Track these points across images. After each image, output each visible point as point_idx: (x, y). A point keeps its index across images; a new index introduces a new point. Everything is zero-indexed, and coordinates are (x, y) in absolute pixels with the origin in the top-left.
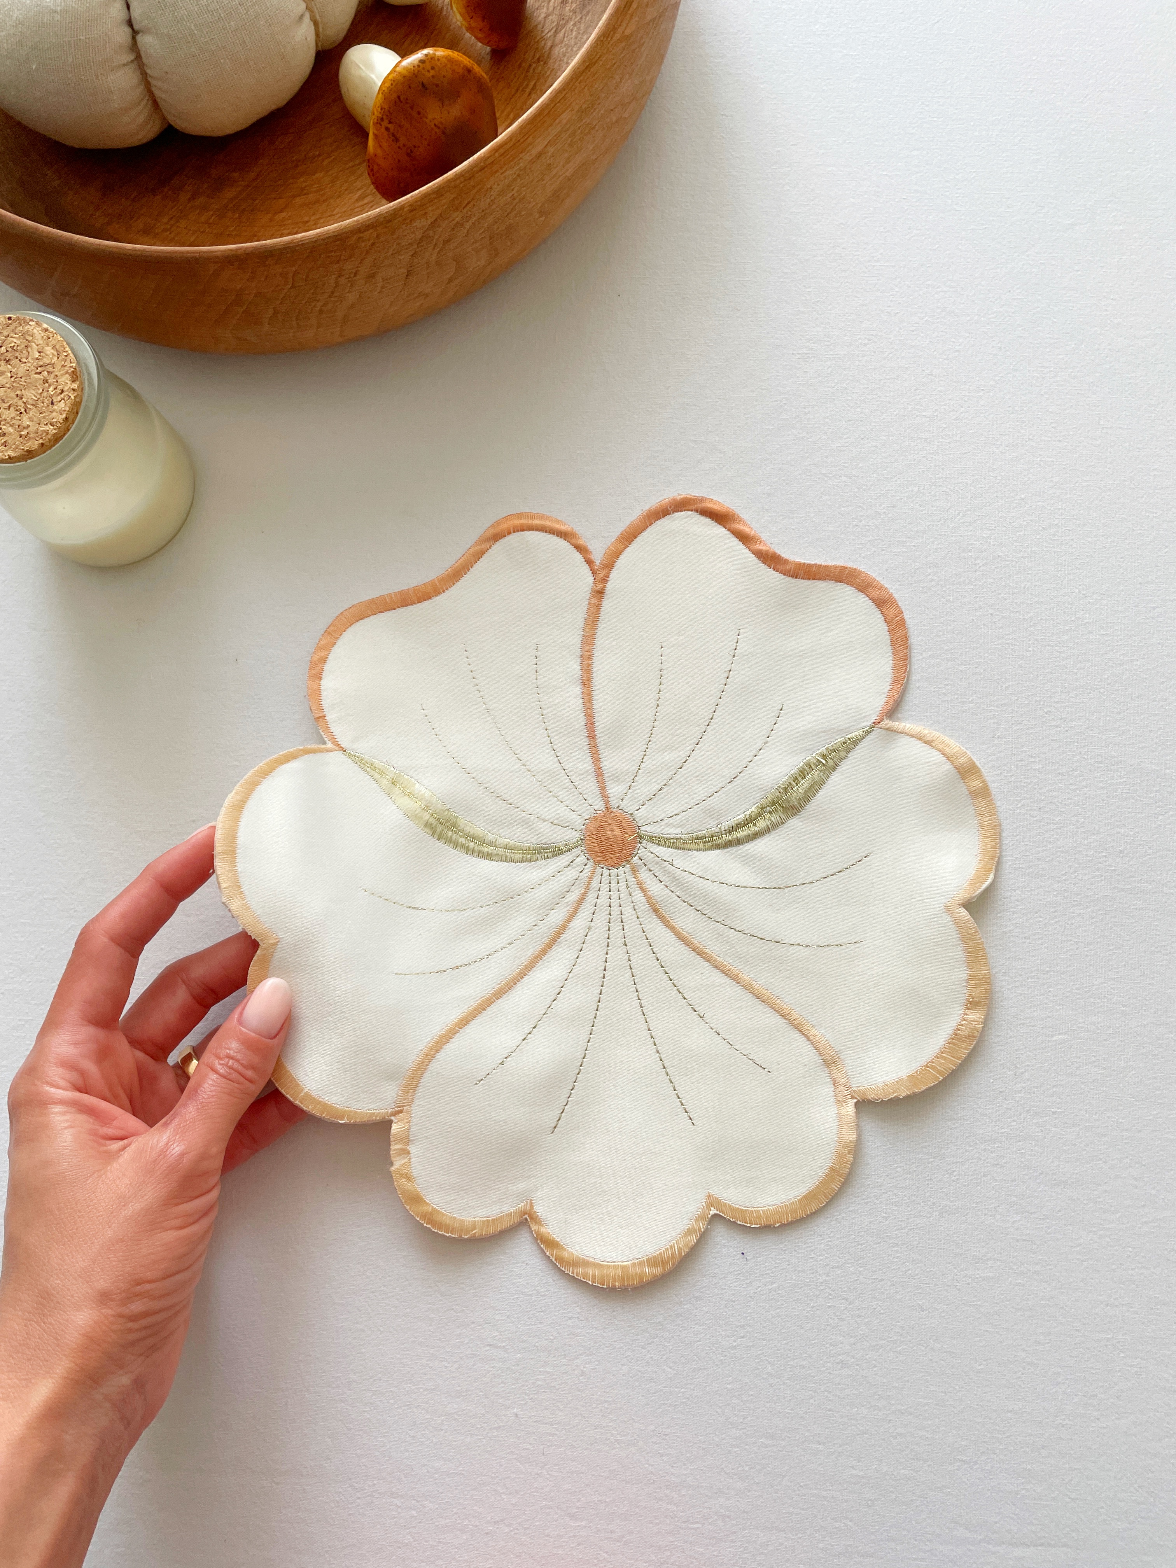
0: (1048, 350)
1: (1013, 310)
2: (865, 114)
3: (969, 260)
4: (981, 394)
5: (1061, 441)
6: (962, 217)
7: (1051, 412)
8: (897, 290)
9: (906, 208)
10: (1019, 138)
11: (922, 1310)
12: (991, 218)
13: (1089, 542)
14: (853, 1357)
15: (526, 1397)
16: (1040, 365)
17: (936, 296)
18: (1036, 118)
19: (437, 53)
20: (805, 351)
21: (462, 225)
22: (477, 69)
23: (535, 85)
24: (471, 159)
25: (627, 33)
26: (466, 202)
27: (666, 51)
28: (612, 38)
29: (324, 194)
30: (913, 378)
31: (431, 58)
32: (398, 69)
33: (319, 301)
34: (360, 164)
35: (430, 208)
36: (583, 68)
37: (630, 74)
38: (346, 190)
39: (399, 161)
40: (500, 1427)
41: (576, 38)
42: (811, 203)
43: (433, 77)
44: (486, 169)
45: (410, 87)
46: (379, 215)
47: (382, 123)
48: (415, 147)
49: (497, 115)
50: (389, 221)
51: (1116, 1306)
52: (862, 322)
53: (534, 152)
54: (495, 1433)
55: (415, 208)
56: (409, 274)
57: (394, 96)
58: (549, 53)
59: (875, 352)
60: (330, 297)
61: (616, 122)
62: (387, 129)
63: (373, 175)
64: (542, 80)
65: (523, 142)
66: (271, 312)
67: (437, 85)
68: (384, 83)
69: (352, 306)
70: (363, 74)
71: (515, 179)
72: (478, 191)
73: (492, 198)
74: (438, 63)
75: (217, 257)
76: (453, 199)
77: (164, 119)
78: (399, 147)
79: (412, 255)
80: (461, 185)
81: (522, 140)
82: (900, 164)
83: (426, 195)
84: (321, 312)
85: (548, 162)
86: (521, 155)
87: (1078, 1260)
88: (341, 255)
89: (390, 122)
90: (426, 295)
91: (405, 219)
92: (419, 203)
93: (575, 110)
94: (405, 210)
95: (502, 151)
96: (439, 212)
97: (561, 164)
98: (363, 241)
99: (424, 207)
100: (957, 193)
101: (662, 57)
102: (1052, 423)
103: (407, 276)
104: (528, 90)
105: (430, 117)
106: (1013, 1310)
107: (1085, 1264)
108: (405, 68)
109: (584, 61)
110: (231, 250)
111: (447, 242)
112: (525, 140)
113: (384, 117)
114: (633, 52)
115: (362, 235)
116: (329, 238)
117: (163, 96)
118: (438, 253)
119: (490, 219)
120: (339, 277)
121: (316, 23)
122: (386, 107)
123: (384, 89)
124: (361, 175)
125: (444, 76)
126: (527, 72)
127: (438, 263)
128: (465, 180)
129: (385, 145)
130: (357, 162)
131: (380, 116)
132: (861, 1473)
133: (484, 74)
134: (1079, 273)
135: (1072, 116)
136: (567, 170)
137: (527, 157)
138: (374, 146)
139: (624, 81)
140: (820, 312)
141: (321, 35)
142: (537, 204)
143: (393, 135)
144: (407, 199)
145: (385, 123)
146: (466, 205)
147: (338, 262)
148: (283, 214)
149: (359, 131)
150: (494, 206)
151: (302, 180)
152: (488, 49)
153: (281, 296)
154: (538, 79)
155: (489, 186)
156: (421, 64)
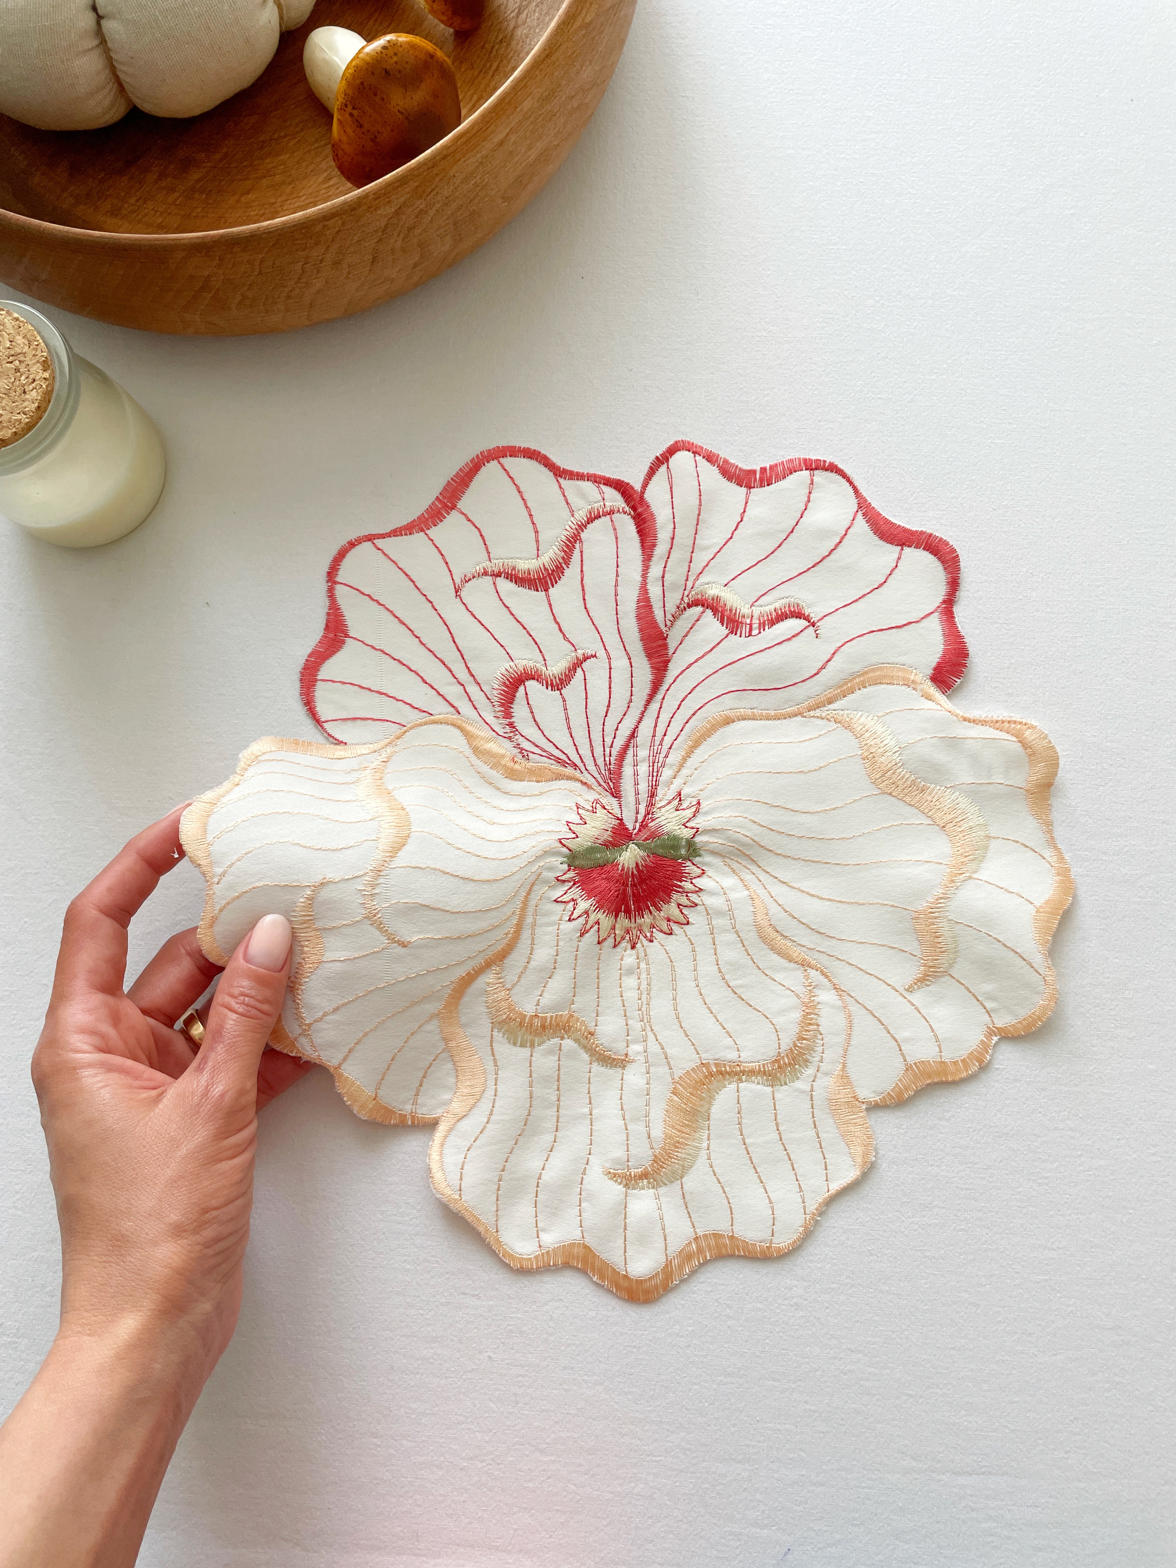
0: (999, 333)
1: (966, 294)
2: (824, 96)
3: (923, 244)
4: (933, 377)
5: (1010, 423)
6: (918, 201)
7: (1002, 395)
8: (854, 273)
9: (863, 191)
10: (974, 121)
11: (871, 1254)
12: (945, 202)
13: (1037, 522)
14: (806, 1300)
15: (498, 1341)
16: (992, 348)
17: (892, 279)
18: (990, 102)
19: (400, 39)
20: (764, 333)
21: (426, 212)
22: (439, 54)
23: (498, 67)
24: (433, 148)
25: (588, 20)
26: (430, 190)
27: (626, 35)
28: (572, 26)
29: (290, 175)
30: (869, 361)
31: (394, 45)
32: (361, 55)
33: (286, 286)
34: (326, 145)
35: (394, 197)
36: (543, 56)
37: (591, 61)
38: (312, 171)
39: (363, 146)
40: (473, 1369)
41: (538, 19)
42: (771, 186)
43: (396, 63)
44: (448, 158)
45: (373, 74)
46: (345, 203)
47: (346, 109)
48: (379, 132)
49: (460, 98)
50: (354, 209)
51: (1054, 1250)
52: (819, 305)
53: (496, 140)
54: (469, 1375)
55: (378, 195)
56: (374, 260)
57: (358, 82)
58: (512, 35)
59: (832, 335)
60: (297, 283)
61: (578, 108)
62: (351, 115)
63: (338, 160)
64: (505, 62)
65: (486, 130)
66: (238, 297)
67: (400, 72)
68: (347, 68)
69: (319, 292)
70: (327, 57)
71: (477, 167)
72: (441, 180)
73: (456, 185)
74: (401, 49)
75: (184, 245)
76: (417, 187)
77: (129, 101)
78: (363, 133)
79: (378, 242)
80: (425, 173)
81: (484, 129)
82: (857, 147)
83: (389, 184)
84: (289, 297)
85: (511, 149)
86: (484, 143)
87: (1018, 1206)
88: (306, 243)
89: (354, 108)
90: (393, 281)
91: (370, 207)
92: (383, 191)
93: (536, 99)
94: (370, 198)
95: (463, 140)
96: (403, 199)
97: (523, 150)
98: (329, 229)
99: (389, 195)
100: (913, 177)
101: (622, 42)
102: (1002, 406)
103: (373, 262)
104: (491, 73)
105: (393, 103)
106: (957, 1255)
107: (1025, 1211)
108: (368, 54)
109: (545, 49)
110: (198, 238)
111: (410, 229)
112: (487, 128)
113: (348, 103)
114: (593, 38)
115: (327, 223)
116: (294, 226)
117: (128, 80)
118: (403, 240)
119: (454, 206)
120: (306, 263)
121: (279, 6)
122: (350, 92)
123: (348, 75)
124: (327, 156)
125: (407, 62)
126: (491, 53)
127: (403, 250)
128: (429, 169)
129: (350, 131)
130: (323, 143)
131: (344, 102)
132: (813, 1408)
133: (446, 58)
134: (1030, 256)
135: (1025, 100)
136: (529, 157)
137: (488, 145)
138: (338, 132)
139: (584, 68)
140: (779, 295)
141: (285, 18)
142: (500, 190)
143: (357, 121)
144: (371, 187)
145: (349, 109)
146: (430, 193)
147: (304, 250)
148: (250, 196)
149: (323, 112)
150: (458, 193)
151: (267, 161)
152: (451, 30)
153: (249, 283)
154: (502, 60)
155: (452, 174)
156: (384, 51)
